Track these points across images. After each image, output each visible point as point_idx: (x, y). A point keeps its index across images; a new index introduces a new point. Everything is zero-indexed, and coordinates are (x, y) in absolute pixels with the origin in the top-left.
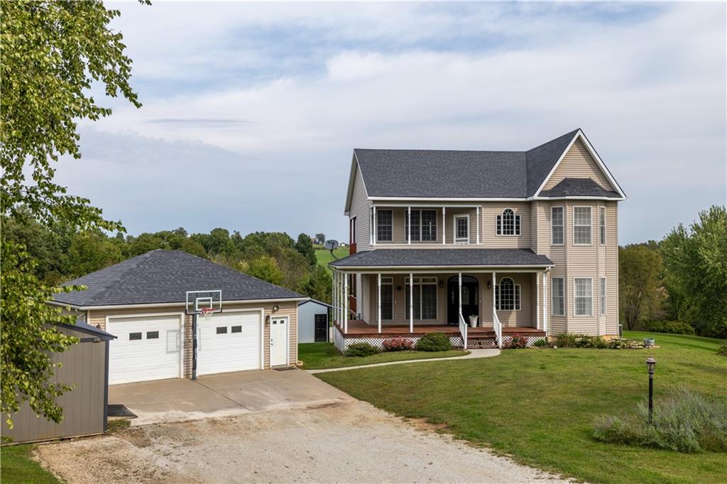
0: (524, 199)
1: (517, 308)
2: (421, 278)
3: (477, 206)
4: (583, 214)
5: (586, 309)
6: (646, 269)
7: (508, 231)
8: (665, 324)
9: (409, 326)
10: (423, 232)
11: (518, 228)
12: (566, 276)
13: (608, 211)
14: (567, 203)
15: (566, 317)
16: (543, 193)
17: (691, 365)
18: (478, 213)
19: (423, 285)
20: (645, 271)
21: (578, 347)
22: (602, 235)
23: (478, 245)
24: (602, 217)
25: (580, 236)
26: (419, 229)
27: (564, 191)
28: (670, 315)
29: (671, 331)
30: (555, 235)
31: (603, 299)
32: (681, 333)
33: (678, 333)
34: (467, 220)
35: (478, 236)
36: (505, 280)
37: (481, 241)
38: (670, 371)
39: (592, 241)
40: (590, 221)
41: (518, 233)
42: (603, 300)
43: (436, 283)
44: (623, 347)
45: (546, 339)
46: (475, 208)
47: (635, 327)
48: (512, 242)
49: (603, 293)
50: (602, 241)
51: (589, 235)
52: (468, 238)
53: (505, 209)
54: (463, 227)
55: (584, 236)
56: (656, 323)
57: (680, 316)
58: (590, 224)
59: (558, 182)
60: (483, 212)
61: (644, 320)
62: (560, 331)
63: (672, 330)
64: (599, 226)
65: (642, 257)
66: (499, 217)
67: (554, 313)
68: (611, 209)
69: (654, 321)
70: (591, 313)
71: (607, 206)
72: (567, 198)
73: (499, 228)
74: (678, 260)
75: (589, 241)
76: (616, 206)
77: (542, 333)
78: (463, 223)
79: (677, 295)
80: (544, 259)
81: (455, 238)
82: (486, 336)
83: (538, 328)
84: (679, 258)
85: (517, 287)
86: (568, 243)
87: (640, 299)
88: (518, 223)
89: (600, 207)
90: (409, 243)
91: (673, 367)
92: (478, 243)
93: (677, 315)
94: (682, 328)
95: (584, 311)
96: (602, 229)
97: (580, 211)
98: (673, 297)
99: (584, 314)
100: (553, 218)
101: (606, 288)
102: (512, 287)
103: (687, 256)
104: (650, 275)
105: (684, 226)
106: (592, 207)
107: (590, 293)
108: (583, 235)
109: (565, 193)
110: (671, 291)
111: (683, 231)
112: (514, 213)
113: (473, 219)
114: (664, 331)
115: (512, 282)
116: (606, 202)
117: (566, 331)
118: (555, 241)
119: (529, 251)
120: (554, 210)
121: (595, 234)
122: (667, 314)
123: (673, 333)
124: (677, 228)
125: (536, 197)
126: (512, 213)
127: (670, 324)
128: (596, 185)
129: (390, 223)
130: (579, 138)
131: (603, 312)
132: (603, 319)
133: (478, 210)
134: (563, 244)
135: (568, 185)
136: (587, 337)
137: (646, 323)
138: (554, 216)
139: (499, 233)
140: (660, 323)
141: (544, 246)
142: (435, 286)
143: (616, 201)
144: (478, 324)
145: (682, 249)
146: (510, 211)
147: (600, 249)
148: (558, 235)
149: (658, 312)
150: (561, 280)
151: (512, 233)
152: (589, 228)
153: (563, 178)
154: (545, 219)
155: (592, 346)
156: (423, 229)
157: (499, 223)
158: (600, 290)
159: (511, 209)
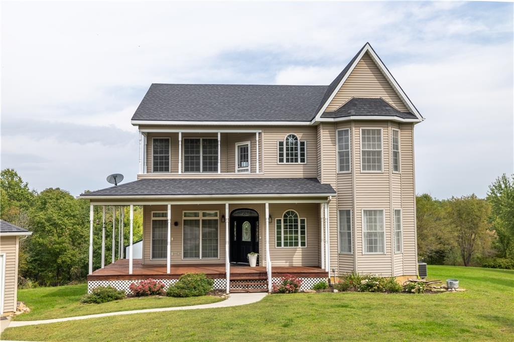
0: (308, 123)
1: (303, 244)
2: (201, 213)
3: (257, 131)
4: (371, 137)
5: (378, 245)
6: (477, 214)
7: (292, 159)
8: (495, 260)
9: (165, 266)
10: (203, 162)
11: (303, 155)
12: (353, 208)
13: (402, 134)
14: (353, 125)
15: (354, 255)
16: (325, 115)
17: (497, 318)
18: (257, 139)
19: (203, 220)
20: (477, 216)
21: (363, 290)
22: (396, 161)
23: (258, 174)
24: (395, 141)
25: (369, 162)
26: (199, 159)
27: (349, 112)
28: (500, 253)
29: (500, 267)
30: (341, 161)
31: (398, 234)
32: (509, 268)
33: (506, 268)
34: (247, 148)
35: (258, 164)
36: (288, 213)
37: (260, 170)
38: (463, 331)
39: (383, 167)
40: (380, 145)
41: (303, 160)
42: (398, 236)
43: (218, 218)
44: (419, 291)
45: (329, 281)
46: (255, 134)
47: (470, 263)
48: (296, 171)
49: (399, 227)
50: (396, 168)
51: (379, 161)
52: (249, 168)
53: (288, 134)
54: (245, 155)
55: (374, 161)
56: (487, 259)
57: (508, 254)
58: (380, 148)
59: (344, 103)
60: (263, 138)
61: (478, 258)
62: (347, 272)
63: (501, 265)
64: (391, 151)
65: (473, 205)
66: (281, 144)
67: (342, 250)
68: (406, 133)
69: (486, 258)
70: (383, 251)
71: (401, 129)
72: (352, 118)
73: (281, 155)
74: (502, 205)
75: (380, 168)
76: (412, 129)
77: (325, 274)
78: (245, 152)
79: (505, 236)
80: (328, 188)
81: (237, 168)
82: (257, 278)
83: (323, 267)
84: (503, 203)
85: (303, 221)
86: (355, 169)
87: (474, 240)
88: (302, 149)
89: (391, 129)
90: (180, 173)
91: (470, 322)
92: (258, 172)
93: (506, 253)
94: (510, 264)
95: (376, 247)
96: (396, 154)
97: (368, 134)
98: (502, 238)
99: (376, 251)
100: (339, 142)
101: (401, 221)
102: (296, 221)
103: (510, 200)
104: (480, 220)
105: (507, 176)
106: (382, 129)
107: (382, 227)
108: (372, 160)
109: (350, 113)
110: (499, 233)
111: (506, 180)
112: (299, 139)
113: (253, 146)
114: (494, 267)
115: (296, 216)
116: (400, 124)
117: (353, 272)
118: (341, 168)
119: (314, 179)
120: (340, 133)
121: (386, 159)
122: (496, 252)
123: (502, 268)
124: (501, 177)
125: (318, 118)
126: (296, 139)
127: (501, 261)
128: (387, 105)
129: (167, 152)
130: (367, 53)
131: (399, 248)
132: (398, 258)
133: (257, 135)
134: (350, 172)
135: (355, 105)
136: (374, 279)
137: (480, 259)
138: (340, 140)
139: (281, 160)
140: (490, 259)
141: (329, 174)
142: (216, 220)
143: (412, 124)
144: (258, 263)
145: (506, 196)
146: (294, 136)
147: (392, 176)
148: (344, 161)
149: (489, 251)
150: (348, 212)
151: (296, 161)
152: (379, 153)
153: (350, 98)
154: (330, 143)
155: (379, 290)
156: (203, 159)
157: (281, 149)
158: (394, 224)
159: (295, 134)
